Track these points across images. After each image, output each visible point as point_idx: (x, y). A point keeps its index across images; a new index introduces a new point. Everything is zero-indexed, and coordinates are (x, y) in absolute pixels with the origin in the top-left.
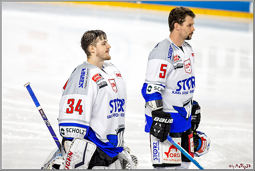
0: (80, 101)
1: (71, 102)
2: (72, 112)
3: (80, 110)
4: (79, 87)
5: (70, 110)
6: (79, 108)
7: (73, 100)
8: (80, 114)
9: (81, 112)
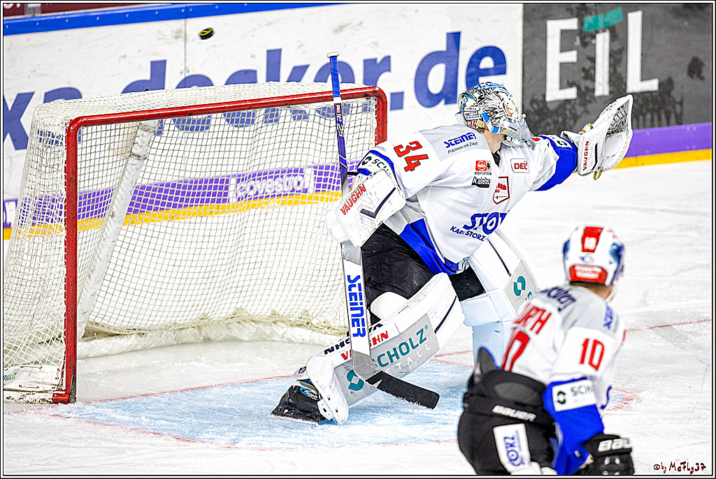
0: (426, 157)
1: (414, 145)
2: (400, 154)
3: (412, 164)
4: (445, 142)
5: (401, 150)
6: (413, 162)
7: (419, 146)
8: (406, 169)
9: (410, 168)
